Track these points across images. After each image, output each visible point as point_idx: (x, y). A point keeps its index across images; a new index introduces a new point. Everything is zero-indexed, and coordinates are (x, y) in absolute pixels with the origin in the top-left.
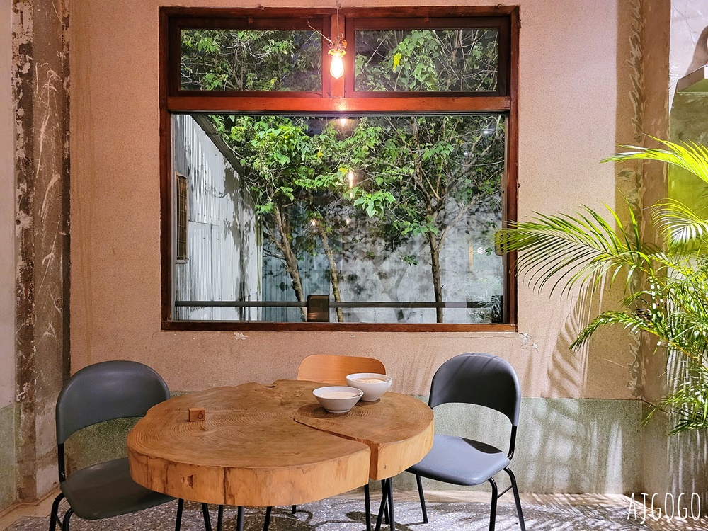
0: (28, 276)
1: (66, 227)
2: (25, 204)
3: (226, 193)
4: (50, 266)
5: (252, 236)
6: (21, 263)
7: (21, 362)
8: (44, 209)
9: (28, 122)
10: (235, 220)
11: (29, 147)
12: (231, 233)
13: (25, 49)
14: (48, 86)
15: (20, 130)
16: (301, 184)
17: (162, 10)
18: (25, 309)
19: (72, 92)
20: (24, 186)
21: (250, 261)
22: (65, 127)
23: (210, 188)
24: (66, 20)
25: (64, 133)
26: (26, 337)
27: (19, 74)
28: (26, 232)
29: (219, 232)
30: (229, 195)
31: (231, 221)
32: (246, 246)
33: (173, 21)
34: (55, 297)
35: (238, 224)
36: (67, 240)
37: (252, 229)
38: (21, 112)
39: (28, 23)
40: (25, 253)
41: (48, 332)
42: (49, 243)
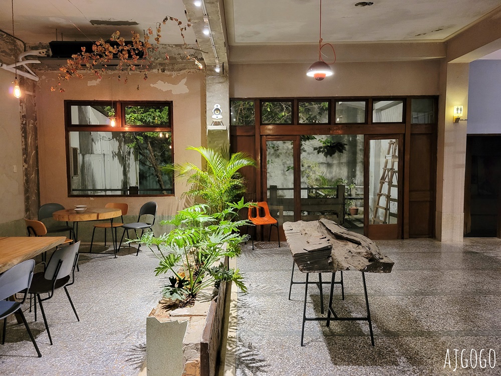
0: (27, 181)
1: (38, 167)
2: (25, 161)
3: (113, 138)
4: (33, 179)
5: (132, 156)
6: (25, 178)
7: (26, 206)
8: (31, 162)
9: (25, 137)
10: (119, 150)
11: (26, 144)
12: (117, 157)
13: (24, 117)
14: (31, 125)
15: (23, 140)
17: (64, 101)
18: (27, 191)
19: (37, 126)
20: (25, 156)
21: (130, 170)
22: (36, 136)
23: (103, 137)
24: (35, 104)
25: (36, 139)
26: (27, 199)
27: (22, 124)
28: (26, 169)
29: (109, 158)
30: (115, 139)
31: (117, 151)
32: (127, 163)
33: (68, 104)
34: (35, 188)
35: (122, 153)
36: (38, 170)
37: (131, 154)
38: (23, 135)
39: (24, 109)
40: (26, 175)
41: (34, 198)
42: (33, 171)
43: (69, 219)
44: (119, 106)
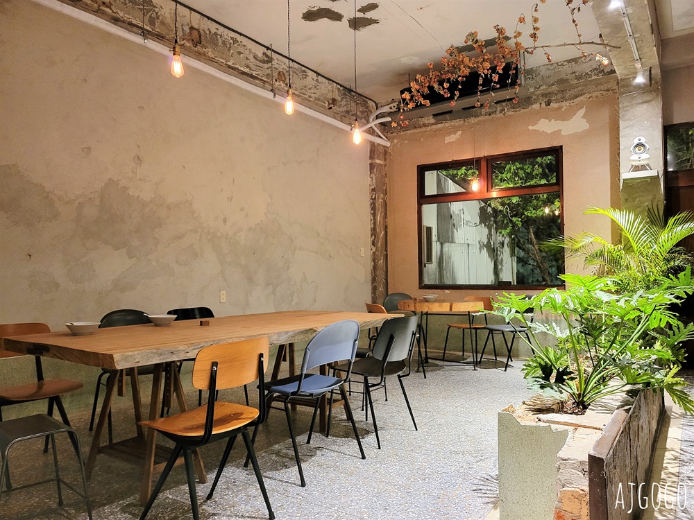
0: (375, 268)
1: (386, 251)
2: (373, 244)
3: (480, 223)
4: (381, 265)
5: (507, 250)
6: (373, 264)
7: (373, 298)
8: (379, 245)
9: (374, 215)
10: (489, 240)
11: (375, 223)
12: (485, 249)
13: (373, 190)
14: (380, 200)
15: (372, 218)
16: (529, 215)
17: (418, 166)
18: (374, 280)
19: (388, 201)
20: (373, 237)
21: (504, 268)
22: (386, 214)
23: (467, 222)
24: (386, 174)
25: (385, 217)
26: (374, 289)
27: (371, 199)
28: (374, 253)
29: (475, 249)
30: (483, 225)
31: (485, 241)
32: (500, 258)
33: (422, 170)
34: (383, 276)
35: (492, 243)
36: (386, 256)
37: (505, 245)
38: (372, 212)
39: (374, 181)
40: (374, 260)
41: (381, 288)
42: (381, 257)
43: (415, 308)
44: (483, 164)
